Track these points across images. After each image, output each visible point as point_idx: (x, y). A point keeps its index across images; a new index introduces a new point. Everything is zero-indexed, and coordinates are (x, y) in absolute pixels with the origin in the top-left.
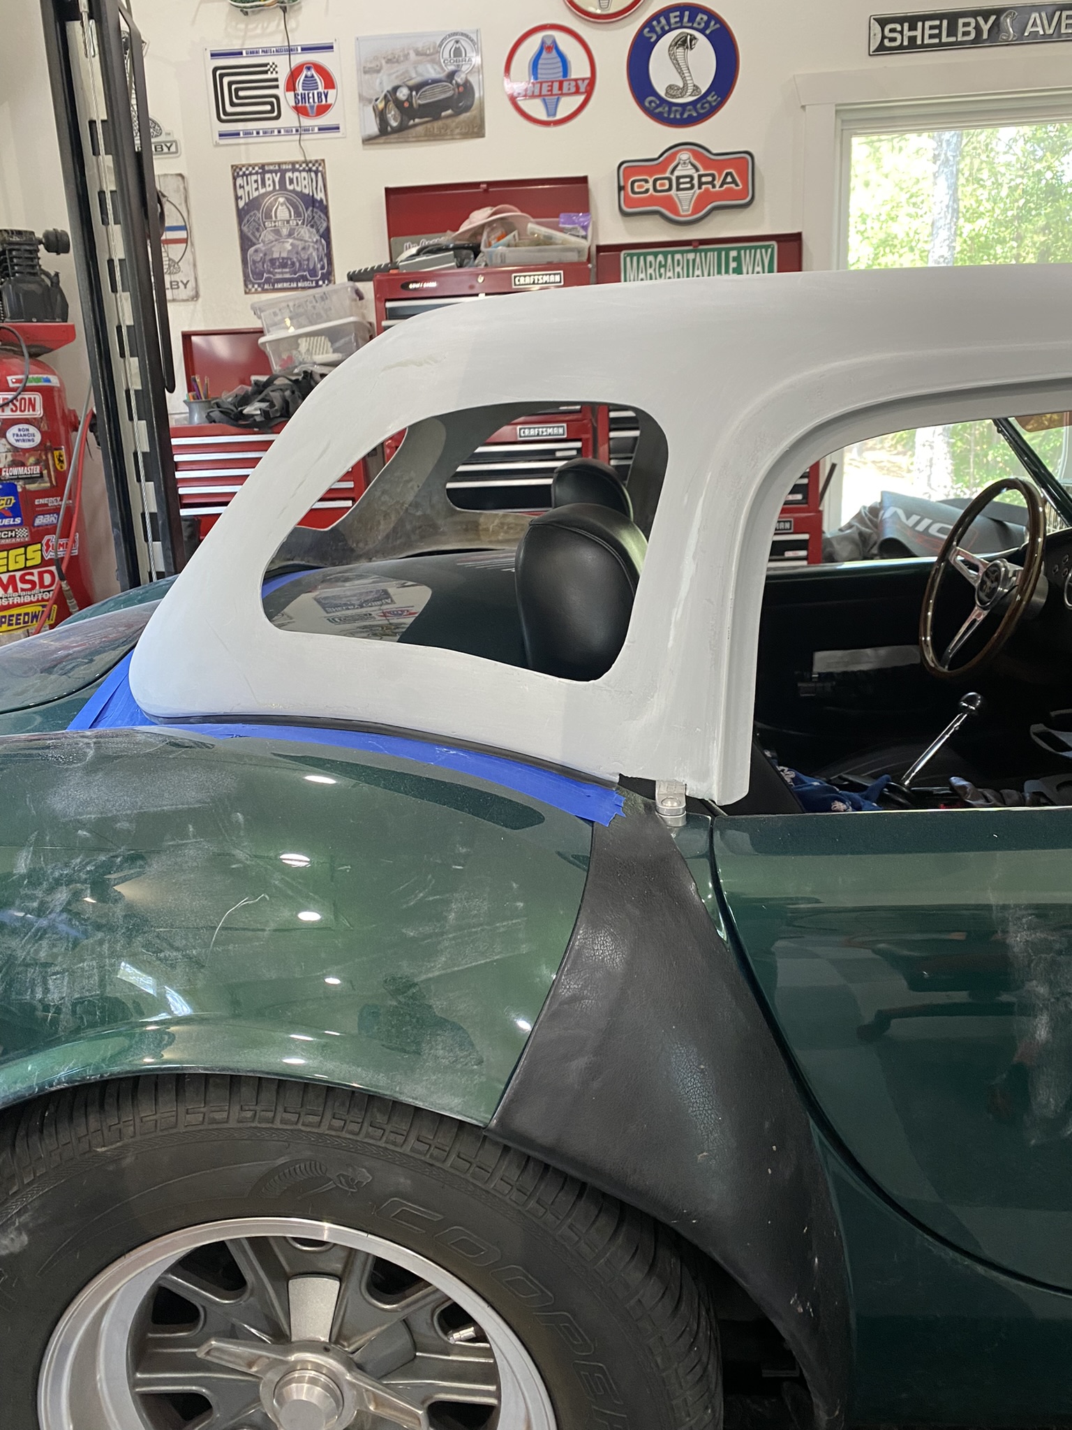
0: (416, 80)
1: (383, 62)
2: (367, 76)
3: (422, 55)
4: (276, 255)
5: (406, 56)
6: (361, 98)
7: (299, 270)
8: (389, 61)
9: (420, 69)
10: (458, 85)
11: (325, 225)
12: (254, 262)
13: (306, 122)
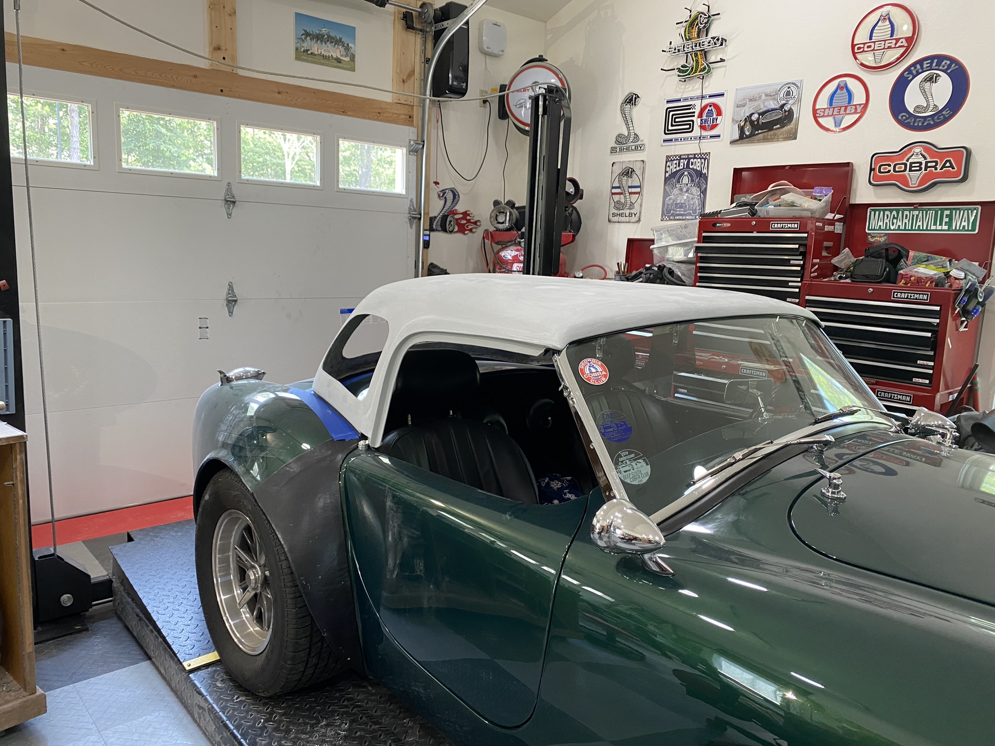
0: (763, 109)
1: (748, 100)
2: (738, 109)
3: (768, 96)
4: (678, 202)
5: (760, 97)
6: (733, 120)
7: (689, 210)
8: (751, 100)
9: (766, 103)
10: (785, 111)
11: (704, 186)
12: (668, 205)
13: (704, 133)
